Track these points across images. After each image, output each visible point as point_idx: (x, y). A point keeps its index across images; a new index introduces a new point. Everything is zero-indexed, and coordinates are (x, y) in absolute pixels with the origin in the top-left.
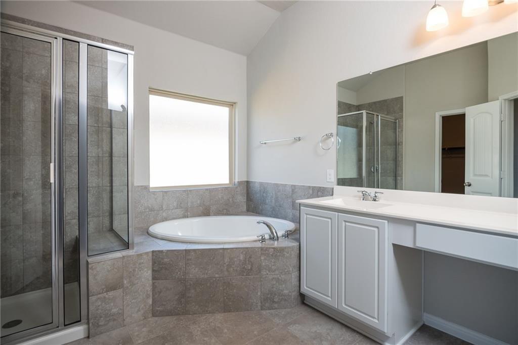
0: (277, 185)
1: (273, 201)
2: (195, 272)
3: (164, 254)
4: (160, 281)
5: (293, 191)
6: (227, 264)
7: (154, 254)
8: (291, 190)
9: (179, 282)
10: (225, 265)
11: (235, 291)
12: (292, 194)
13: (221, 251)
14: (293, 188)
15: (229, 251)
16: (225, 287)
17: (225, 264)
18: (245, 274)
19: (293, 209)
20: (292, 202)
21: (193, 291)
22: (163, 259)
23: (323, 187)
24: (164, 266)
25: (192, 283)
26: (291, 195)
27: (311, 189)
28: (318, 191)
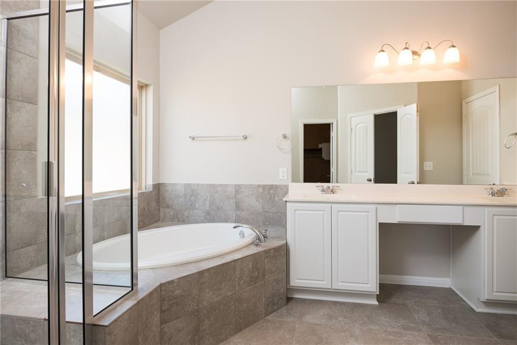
0: (213, 186)
1: (208, 204)
2: (209, 297)
3: (175, 284)
4: (170, 324)
5: (237, 191)
6: (238, 277)
7: (163, 288)
8: (234, 190)
9: (193, 316)
10: (236, 279)
11: (245, 305)
12: (236, 194)
13: (233, 264)
14: (237, 188)
15: (239, 261)
16: (236, 305)
17: (237, 277)
18: (253, 283)
19: (237, 210)
20: (236, 202)
21: (207, 322)
22: (173, 291)
23: (276, 185)
24: (174, 301)
25: (206, 312)
26: (234, 195)
27: (262, 187)
28: (270, 190)
